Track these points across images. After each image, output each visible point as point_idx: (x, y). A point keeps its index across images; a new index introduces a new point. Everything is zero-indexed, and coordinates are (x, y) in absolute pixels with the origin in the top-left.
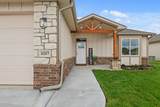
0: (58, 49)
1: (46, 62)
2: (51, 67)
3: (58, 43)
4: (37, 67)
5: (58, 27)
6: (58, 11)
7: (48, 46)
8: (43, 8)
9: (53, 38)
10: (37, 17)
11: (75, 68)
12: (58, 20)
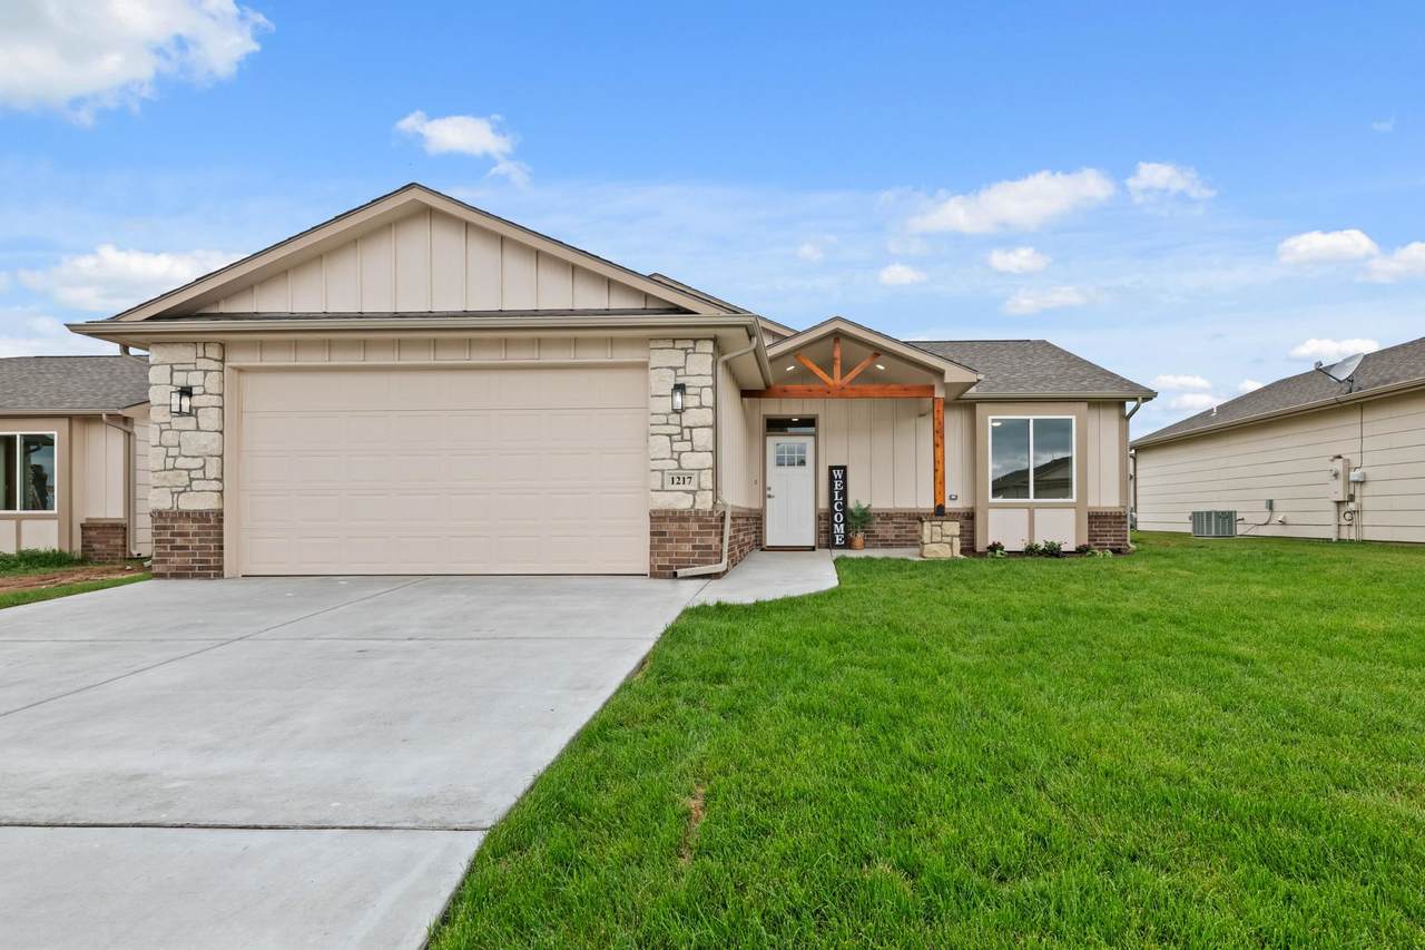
0: (715, 469)
1: (684, 503)
2: (699, 516)
3: (715, 452)
4: (657, 517)
5: (715, 408)
6: (715, 364)
7: (690, 461)
8: (676, 358)
9: (704, 437)
10: (662, 382)
11: (758, 554)
12: (715, 387)
